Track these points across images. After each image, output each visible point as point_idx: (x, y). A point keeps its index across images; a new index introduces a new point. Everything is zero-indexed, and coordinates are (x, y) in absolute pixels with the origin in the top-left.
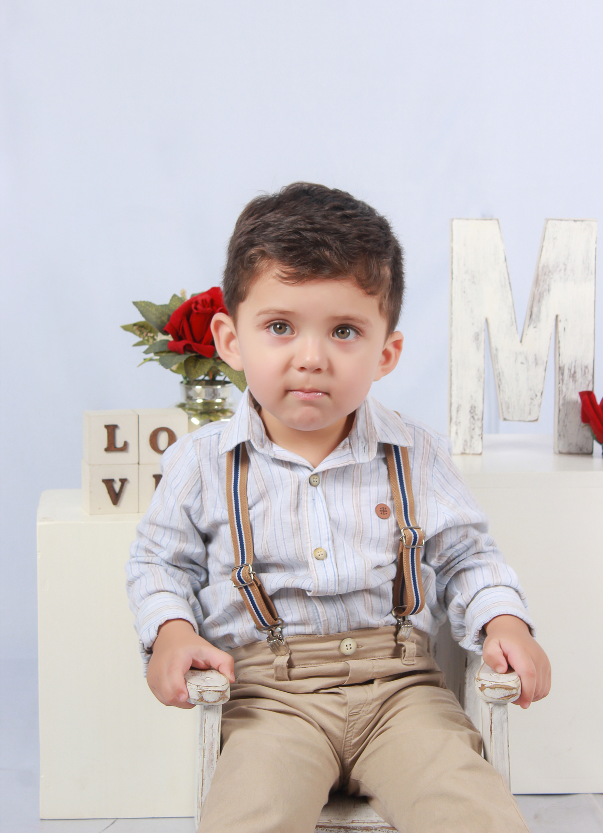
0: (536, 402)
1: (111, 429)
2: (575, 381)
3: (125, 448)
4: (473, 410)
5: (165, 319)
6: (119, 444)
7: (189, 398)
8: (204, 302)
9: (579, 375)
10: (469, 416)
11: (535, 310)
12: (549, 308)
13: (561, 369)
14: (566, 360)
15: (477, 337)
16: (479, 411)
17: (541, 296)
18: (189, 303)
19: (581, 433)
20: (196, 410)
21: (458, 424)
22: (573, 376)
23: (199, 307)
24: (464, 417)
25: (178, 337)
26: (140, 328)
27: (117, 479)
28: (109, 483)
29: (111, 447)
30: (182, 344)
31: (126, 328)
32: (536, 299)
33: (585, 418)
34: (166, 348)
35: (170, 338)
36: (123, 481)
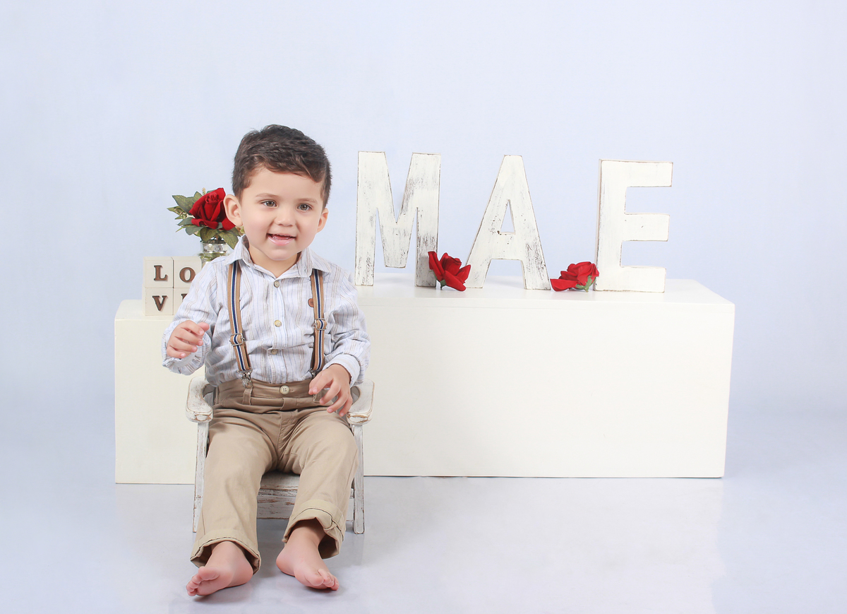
0: (405, 256)
1: (158, 268)
2: (426, 245)
3: (166, 278)
4: (368, 260)
5: (191, 206)
6: (163, 276)
7: (205, 250)
8: (212, 197)
9: (429, 242)
10: (366, 264)
11: (405, 204)
12: (413, 203)
13: (419, 239)
14: (422, 234)
15: (371, 219)
16: (372, 261)
17: (408, 196)
18: (205, 197)
19: (429, 275)
20: (209, 258)
21: (360, 268)
22: (426, 242)
23: (209, 200)
24: (363, 264)
25: (197, 216)
26: (178, 209)
27: (161, 297)
28: (156, 298)
29: (158, 278)
30: (199, 221)
31: (170, 209)
32: (406, 198)
33: (431, 267)
34: (190, 223)
35: (192, 216)
36: (164, 297)
